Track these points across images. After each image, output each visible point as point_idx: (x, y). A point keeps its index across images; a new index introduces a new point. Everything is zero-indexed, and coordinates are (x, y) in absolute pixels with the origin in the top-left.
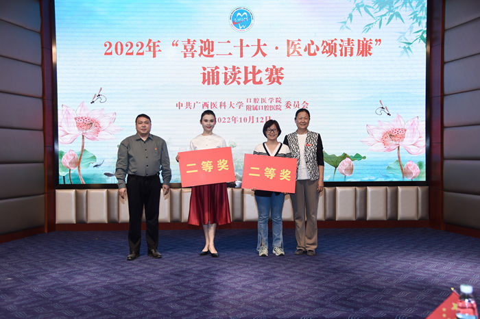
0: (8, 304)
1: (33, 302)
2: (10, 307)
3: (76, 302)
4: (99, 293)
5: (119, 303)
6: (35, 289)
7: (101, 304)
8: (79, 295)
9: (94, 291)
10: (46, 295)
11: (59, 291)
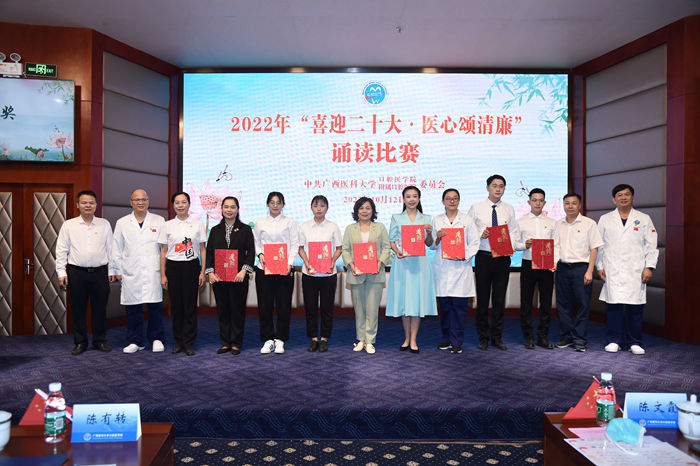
0: (144, 385)
1: (167, 385)
2: (147, 389)
3: (208, 386)
4: (231, 379)
5: (252, 389)
6: (168, 372)
7: (235, 390)
8: (212, 380)
9: (226, 377)
10: (179, 378)
11: (192, 375)
